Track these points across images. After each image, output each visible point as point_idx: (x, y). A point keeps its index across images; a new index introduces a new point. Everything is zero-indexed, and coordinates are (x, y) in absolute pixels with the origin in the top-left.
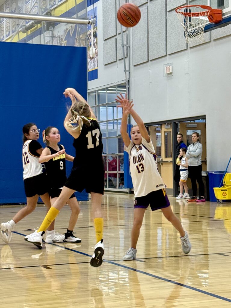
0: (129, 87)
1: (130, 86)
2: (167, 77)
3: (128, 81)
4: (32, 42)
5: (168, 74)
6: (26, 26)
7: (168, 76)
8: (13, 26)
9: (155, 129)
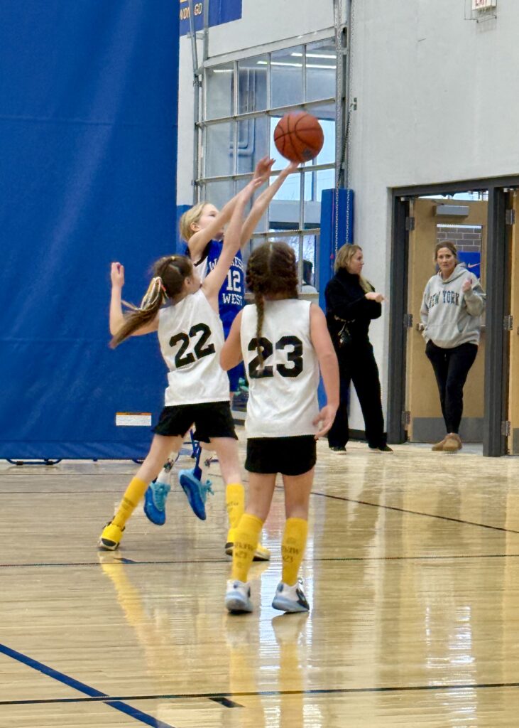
0: (345, 52)
1: (349, 50)
2: (478, 22)
3: (345, 31)
5: (481, 11)
7: (479, 19)
9: (434, 210)
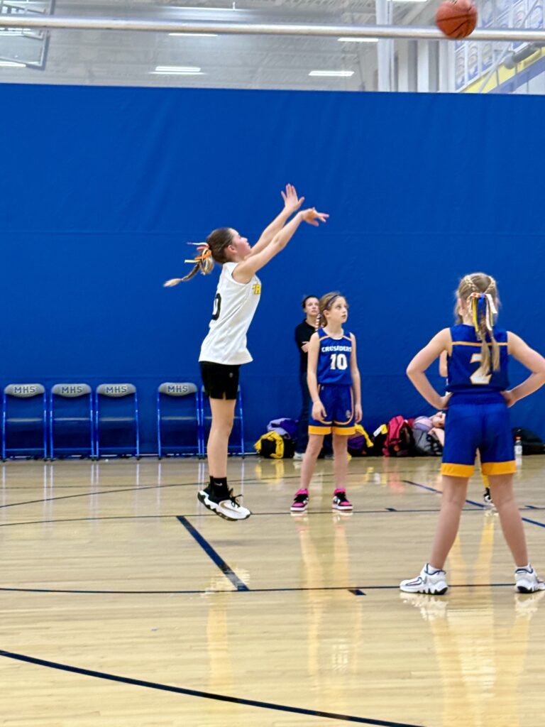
4: (528, 90)
6: (514, 53)
8: (486, 54)
